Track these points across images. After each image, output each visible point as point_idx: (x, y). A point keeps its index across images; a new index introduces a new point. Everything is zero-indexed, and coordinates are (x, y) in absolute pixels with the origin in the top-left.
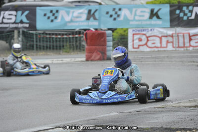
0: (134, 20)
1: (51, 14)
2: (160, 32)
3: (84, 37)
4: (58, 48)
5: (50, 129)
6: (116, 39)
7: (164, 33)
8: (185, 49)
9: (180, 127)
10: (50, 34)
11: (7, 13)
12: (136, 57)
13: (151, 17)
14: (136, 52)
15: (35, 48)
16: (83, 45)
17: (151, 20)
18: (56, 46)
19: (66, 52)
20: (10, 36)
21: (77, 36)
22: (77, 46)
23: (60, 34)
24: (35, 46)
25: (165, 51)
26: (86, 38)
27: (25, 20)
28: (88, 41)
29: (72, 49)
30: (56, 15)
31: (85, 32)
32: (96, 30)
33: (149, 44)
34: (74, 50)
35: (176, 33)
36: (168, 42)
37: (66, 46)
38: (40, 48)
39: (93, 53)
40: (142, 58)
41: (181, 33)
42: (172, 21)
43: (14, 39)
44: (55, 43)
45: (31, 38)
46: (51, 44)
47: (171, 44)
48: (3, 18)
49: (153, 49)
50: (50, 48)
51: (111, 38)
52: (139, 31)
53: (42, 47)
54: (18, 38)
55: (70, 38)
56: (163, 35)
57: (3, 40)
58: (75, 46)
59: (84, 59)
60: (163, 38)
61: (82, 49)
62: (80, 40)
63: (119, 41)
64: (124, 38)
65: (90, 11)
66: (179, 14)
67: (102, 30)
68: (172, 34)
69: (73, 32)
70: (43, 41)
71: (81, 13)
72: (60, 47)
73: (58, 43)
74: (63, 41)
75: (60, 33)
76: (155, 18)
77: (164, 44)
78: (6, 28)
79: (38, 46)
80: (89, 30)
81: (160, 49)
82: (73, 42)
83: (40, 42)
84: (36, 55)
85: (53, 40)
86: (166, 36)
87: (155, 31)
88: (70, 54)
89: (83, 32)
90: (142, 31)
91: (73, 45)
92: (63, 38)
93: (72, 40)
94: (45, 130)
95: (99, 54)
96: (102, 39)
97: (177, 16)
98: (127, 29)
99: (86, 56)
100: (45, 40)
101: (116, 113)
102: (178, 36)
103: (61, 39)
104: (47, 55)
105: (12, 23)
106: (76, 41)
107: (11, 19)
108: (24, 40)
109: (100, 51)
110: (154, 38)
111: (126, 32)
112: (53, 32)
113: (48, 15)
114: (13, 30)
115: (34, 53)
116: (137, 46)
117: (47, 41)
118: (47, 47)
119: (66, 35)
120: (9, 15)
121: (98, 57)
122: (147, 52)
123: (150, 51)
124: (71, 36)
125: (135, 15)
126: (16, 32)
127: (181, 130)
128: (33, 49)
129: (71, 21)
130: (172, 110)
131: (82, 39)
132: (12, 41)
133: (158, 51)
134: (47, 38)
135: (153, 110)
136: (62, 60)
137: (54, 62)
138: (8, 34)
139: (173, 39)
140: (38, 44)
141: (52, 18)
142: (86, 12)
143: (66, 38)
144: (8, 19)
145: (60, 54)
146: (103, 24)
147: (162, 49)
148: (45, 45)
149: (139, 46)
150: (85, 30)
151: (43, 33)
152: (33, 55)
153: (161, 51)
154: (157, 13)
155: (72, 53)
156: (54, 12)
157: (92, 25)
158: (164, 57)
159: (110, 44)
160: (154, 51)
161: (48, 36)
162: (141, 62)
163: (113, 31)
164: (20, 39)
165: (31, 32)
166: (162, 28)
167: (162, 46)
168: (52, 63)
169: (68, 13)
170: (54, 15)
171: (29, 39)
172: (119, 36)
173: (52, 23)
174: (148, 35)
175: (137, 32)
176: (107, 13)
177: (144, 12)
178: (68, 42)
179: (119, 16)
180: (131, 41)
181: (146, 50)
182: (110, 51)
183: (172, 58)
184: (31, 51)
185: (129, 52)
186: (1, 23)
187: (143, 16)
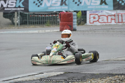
0: (90, 5)
1: (38, 2)
2: (106, 13)
3: (59, 16)
4: (43, 23)
5: (36, 74)
6: (79, 18)
8: (123, 23)
9: (118, 73)
10: (37, 15)
11: (10, 1)
12: (91, 29)
13: (101, 4)
14: (92, 25)
15: (28, 23)
17: (101, 5)
18: (41, 22)
19: (48, 26)
20: (12, 15)
21: (54, 15)
23: (43, 15)
24: (28, 22)
25: (110, 25)
28: (61, 19)
29: (51, 24)
30: (41, 2)
31: (59, 13)
32: (66, 11)
33: (100, 20)
34: (52, 24)
35: (117, 14)
36: (112, 19)
37: (48, 22)
38: (31, 23)
39: (64, 26)
40: (95, 29)
41: (120, 14)
42: (114, 6)
43: (15, 18)
44: (40, 20)
46: (38, 21)
47: (114, 20)
48: (8, 4)
49: (102, 24)
50: (37, 23)
51: (76, 17)
52: (93, 12)
53: (32, 23)
54: (17, 17)
55: (50, 17)
56: (109, 15)
57: (8, 18)
58: (53, 22)
59: (59, 30)
60: (109, 17)
61: (58, 24)
62: (56, 18)
63: (81, 19)
66: (119, 2)
67: (70, 12)
68: (115, 14)
69: (52, 13)
70: (33, 19)
71: (57, 1)
74: (46, 19)
75: (43, 13)
76: (104, 4)
77: (109, 20)
78: (10, 11)
79: (30, 22)
80: (62, 12)
81: (107, 24)
82: (52, 19)
83: (31, 19)
84: (29, 28)
85: (39, 18)
86: (111, 16)
87: (104, 12)
90: (95, 12)
92: (46, 17)
93: (51, 18)
94: (33, 75)
95: (68, 27)
96: (70, 18)
97: (117, 3)
99: (60, 28)
100: (34, 18)
102: (118, 15)
103: (45, 18)
104: (36, 27)
105: (14, 8)
106: (54, 19)
107: (13, 5)
108: (21, 18)
109: (68, 25)
110: (103, 17)
112: (39, 13)
114: (14, 12)
115: (27, 26)
116: (92, 22)
117: (35, 19)
119: (48, 15)
120: (12, 2)
122: (98, 25)
123: (100, 25)
125: (91, 2)
126: (16, 13)
127: (118, 75)
128: (26, 24)
129: (51, 6)
131: (58, 17)
132: (14, 19)
133: (106, 25)
134: (35, 17)
135: (102, 62)
136: (45, 31)
137: (39, 32)
138: (11, 14)
139: (115, 17)
140: (30, 20)
141: (39, 4)
142: (60, 0)
143: (48, 17)
144: (11, 5)
145: (44, 27)
146: (71, 7)
147: (108, 24)
148: (34, 21)
149: (94, 22)
150: (60, 12)
151: (33, 14)
152: (27, 28)
153: (107, 25)
154: (105, 1)
155: (51, 27)
157: (64, 9)
158: (109, 29)
159: (75, 20)
161: (36, 16)
162: (95, 32)
163: (77, 13)
164: (19, 17)
165: (25, 13)
166: (108, 11)
167: (108, 22)
168: (39, 33)
170: (40, 2)
171: (24, 18)
173: (38, 7)
174: (99, 15)
175: (92, 13)
176: (74, 1)
178: (49, 20)
179: (81, 3)
180: (89, 18)
181: (98, 24)
182: (75, 25)
183: (114, 29)
184: (25, 25)
185: (87, 25)
186: (6, 8)
187: (96, 3)
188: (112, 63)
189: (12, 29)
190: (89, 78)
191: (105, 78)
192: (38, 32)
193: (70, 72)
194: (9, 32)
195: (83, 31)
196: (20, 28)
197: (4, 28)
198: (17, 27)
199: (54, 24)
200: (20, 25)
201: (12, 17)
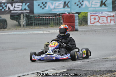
0: (91, 7)
1: (43, 5)
2: (106, 14)
4: (47, 24)
5: (41, 72)
6: (81, 19)
7: (109, 15)
10: (42, 16)
11: (17, 4)
12: (92, 29)
13: (101, 6)
14: (92, 26)
16: (61, 22)
17: (101, 7)
18: (46, 23)
19: (51, 26)
21: (58, 17)
22: (58, 23)
23: (47, 16)
24: (33, 23)
25: (109, 25)
26: (63, 19)
27: (27, 8)
28: (64, 20)
29: (55, 25)
30: (45, 5)
31: (62, 15)
32: (69, 13)
33: (100, 21)
34: (56, 25)
36: (111, 20)
37: (52, 23)
38: (36, 25)
40: (96, 29)
42: (113, 8)
43: (21, 20)
45: (31, 19)
47: (113, 21)
48: (15, 7)
49: (102, 24)
50: (42, 24)
51: (78, 18)
52: (94, 13)
53: (37, 24)
54: (23, 19)
55: (53, 18)
56: (108, 16)
57: (15, 20)
58: (57, 23)
60: (108, 18)
62: (59, 19)
63: (82, 20)
64: (85, 18)
65: (65, 3)
67: (72, 13)
68: (114, 15)
69: (56, 15)
70: (38, 20)
71: (60, 4)
72: (48, 23)
73: (47, 21)
74: (50, 20)
75: (47, 15)
76: (103, 6)
77: (109, 21)
78: (16, 13)
79: (35, 24)
80: (64, 13)
81: (106, 24)
82: (55, 21)
83: (36, 21)
84: (34, 29)
85: (44, 20)
86: (110, 17)
87: (103, 13)
88: (54, 28)
89: (61, 15)
90: (96, 13)
91: (56, 22)
92: (50, 18)
93: (55, 20)
94: (38, 72)
95: (70, 28)
96: (73, 19)
98: (87, 13)
100: (39, 20)
101: (80, 62)
103: (49, 19)
104: (40, 28)
105: (20, 10)
106: (57, 20)
107: (19, 8)
108: (27, 20)
109: (71, 26)
110: (103, 18)
111: (87, 14)
112: (44, 15)
113: (40, 5)
114: (20, 14)
115: (33, 27)
117: (40, 21)
118: (40, 24)
119: (51, 16)
120: (18, 5)
121: (70, 29)
123: (100, 26)
124: (54, 17)
125: (92, 4)
126: (22, 15)
129: (54, 8)
130: (112, 60)
131: (61, 19)
132: (20, 20)
133: (106, 25)
134: (40, 18)
135: (102, 60)
136: (49, 32)
137: (44, 33)
138: (18, 16)
139: (114, 18)
140: (35, 22)
141: (43, 7)
142: (63, 3)
143: (51, 18)
144: (17, 8)
145: (48, 28)
146: (73, 10)
147: (108, 24)
148: (39, 23)
149: (94, 22)
150: (62, 13)
151: (38, 16)
152: (32, 29)
153: (107, 25)
154: (104, 3)
155: (55, 27)
156: (44, 3)
157: (66, 11)
158: (109, 29)
159: (77, 21)
160: (103, 25)
161: (41, 17)
162: (96, 31)
163: (79, 14)
164: (24, 19)
165: (31, 15)
166: (107, 12)
167: (108, 22)
169: (52, 4)
170: (44, 5)
171: (30, 19)
172: (83, 17)
173: (43, 10)
174: (99, 16)
175: (93, 15)
176: (75, 3)
177: (97, 2)
178: (53, 21)
179: (82, 5)
180: (90, 19)
181: (98, 25)
182: (77, 26)
183: (113, 29)
184: (31, 26)
185: (88, 26)
186: (13, 10)
187: (96, 5)
188: (111, 60)
189: (19, 30)
190: (90, 75)
191: (105, 74)
192: (42, 33)
193: (73, 69)
194: (16, 33)
195: (85, 32)
196: (26, 29)
197: (11, 29)
198: (23, 28)
199: (58, 25)
200: (26, 26)
201: (18, 19)
